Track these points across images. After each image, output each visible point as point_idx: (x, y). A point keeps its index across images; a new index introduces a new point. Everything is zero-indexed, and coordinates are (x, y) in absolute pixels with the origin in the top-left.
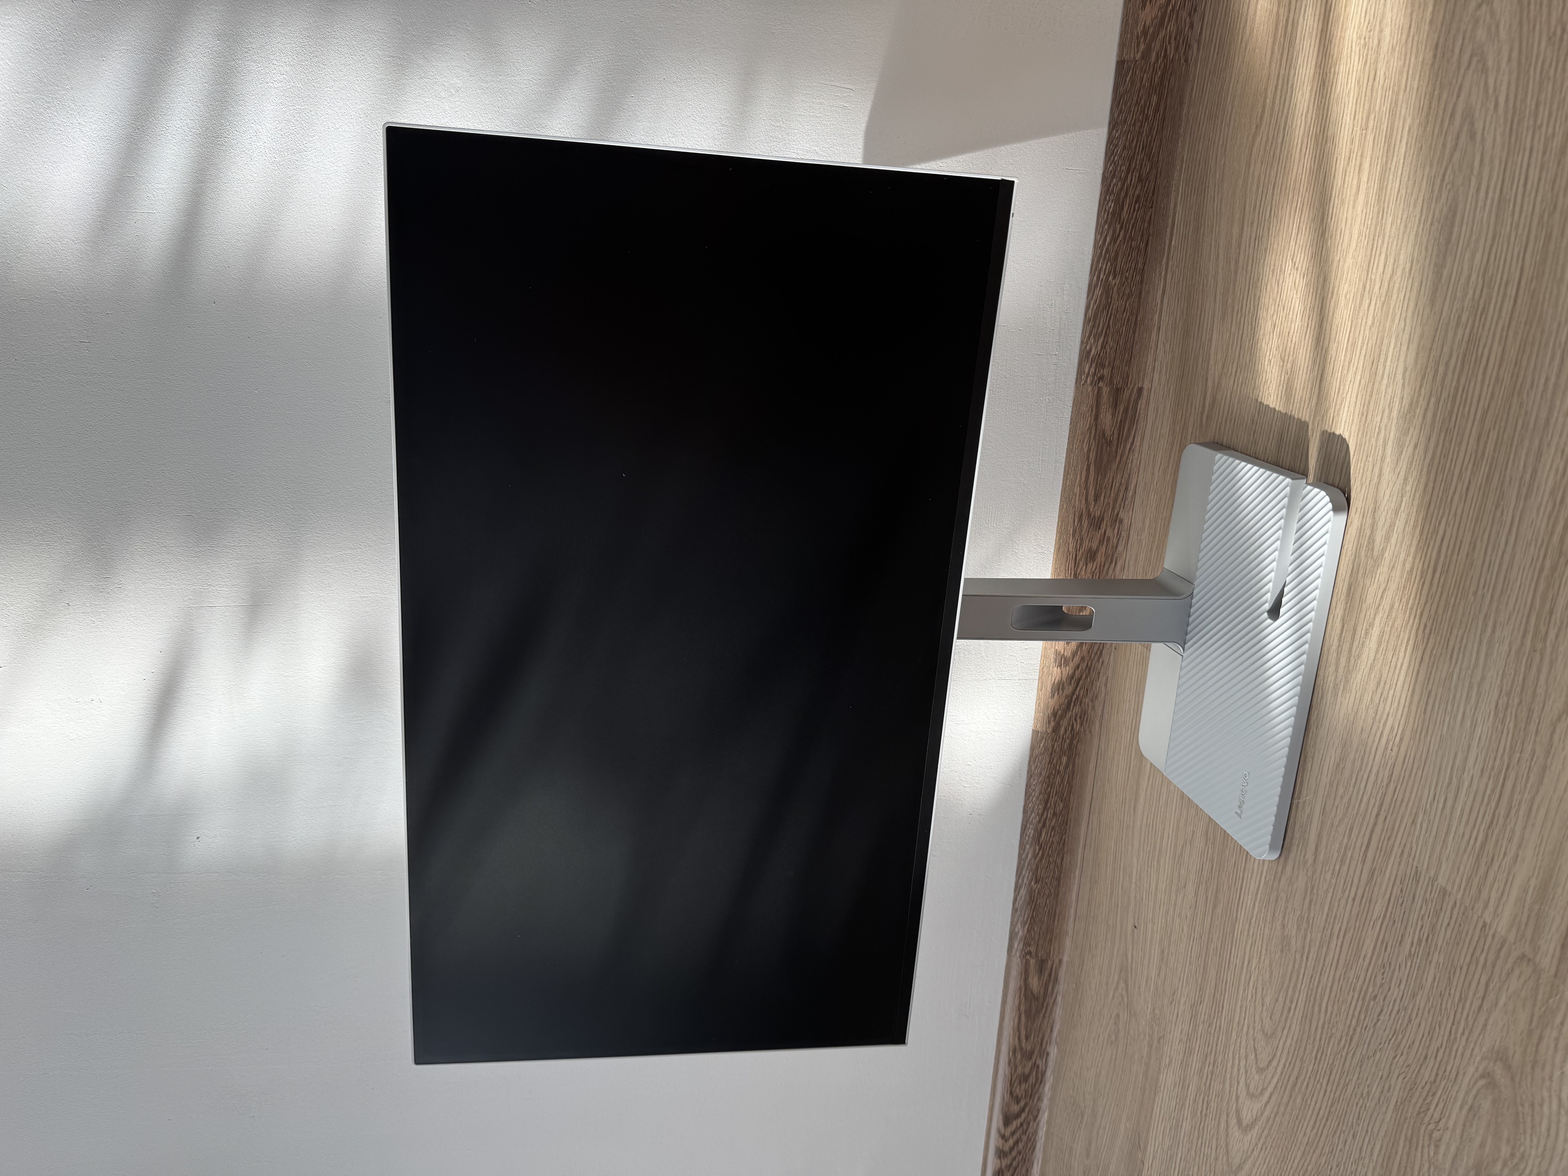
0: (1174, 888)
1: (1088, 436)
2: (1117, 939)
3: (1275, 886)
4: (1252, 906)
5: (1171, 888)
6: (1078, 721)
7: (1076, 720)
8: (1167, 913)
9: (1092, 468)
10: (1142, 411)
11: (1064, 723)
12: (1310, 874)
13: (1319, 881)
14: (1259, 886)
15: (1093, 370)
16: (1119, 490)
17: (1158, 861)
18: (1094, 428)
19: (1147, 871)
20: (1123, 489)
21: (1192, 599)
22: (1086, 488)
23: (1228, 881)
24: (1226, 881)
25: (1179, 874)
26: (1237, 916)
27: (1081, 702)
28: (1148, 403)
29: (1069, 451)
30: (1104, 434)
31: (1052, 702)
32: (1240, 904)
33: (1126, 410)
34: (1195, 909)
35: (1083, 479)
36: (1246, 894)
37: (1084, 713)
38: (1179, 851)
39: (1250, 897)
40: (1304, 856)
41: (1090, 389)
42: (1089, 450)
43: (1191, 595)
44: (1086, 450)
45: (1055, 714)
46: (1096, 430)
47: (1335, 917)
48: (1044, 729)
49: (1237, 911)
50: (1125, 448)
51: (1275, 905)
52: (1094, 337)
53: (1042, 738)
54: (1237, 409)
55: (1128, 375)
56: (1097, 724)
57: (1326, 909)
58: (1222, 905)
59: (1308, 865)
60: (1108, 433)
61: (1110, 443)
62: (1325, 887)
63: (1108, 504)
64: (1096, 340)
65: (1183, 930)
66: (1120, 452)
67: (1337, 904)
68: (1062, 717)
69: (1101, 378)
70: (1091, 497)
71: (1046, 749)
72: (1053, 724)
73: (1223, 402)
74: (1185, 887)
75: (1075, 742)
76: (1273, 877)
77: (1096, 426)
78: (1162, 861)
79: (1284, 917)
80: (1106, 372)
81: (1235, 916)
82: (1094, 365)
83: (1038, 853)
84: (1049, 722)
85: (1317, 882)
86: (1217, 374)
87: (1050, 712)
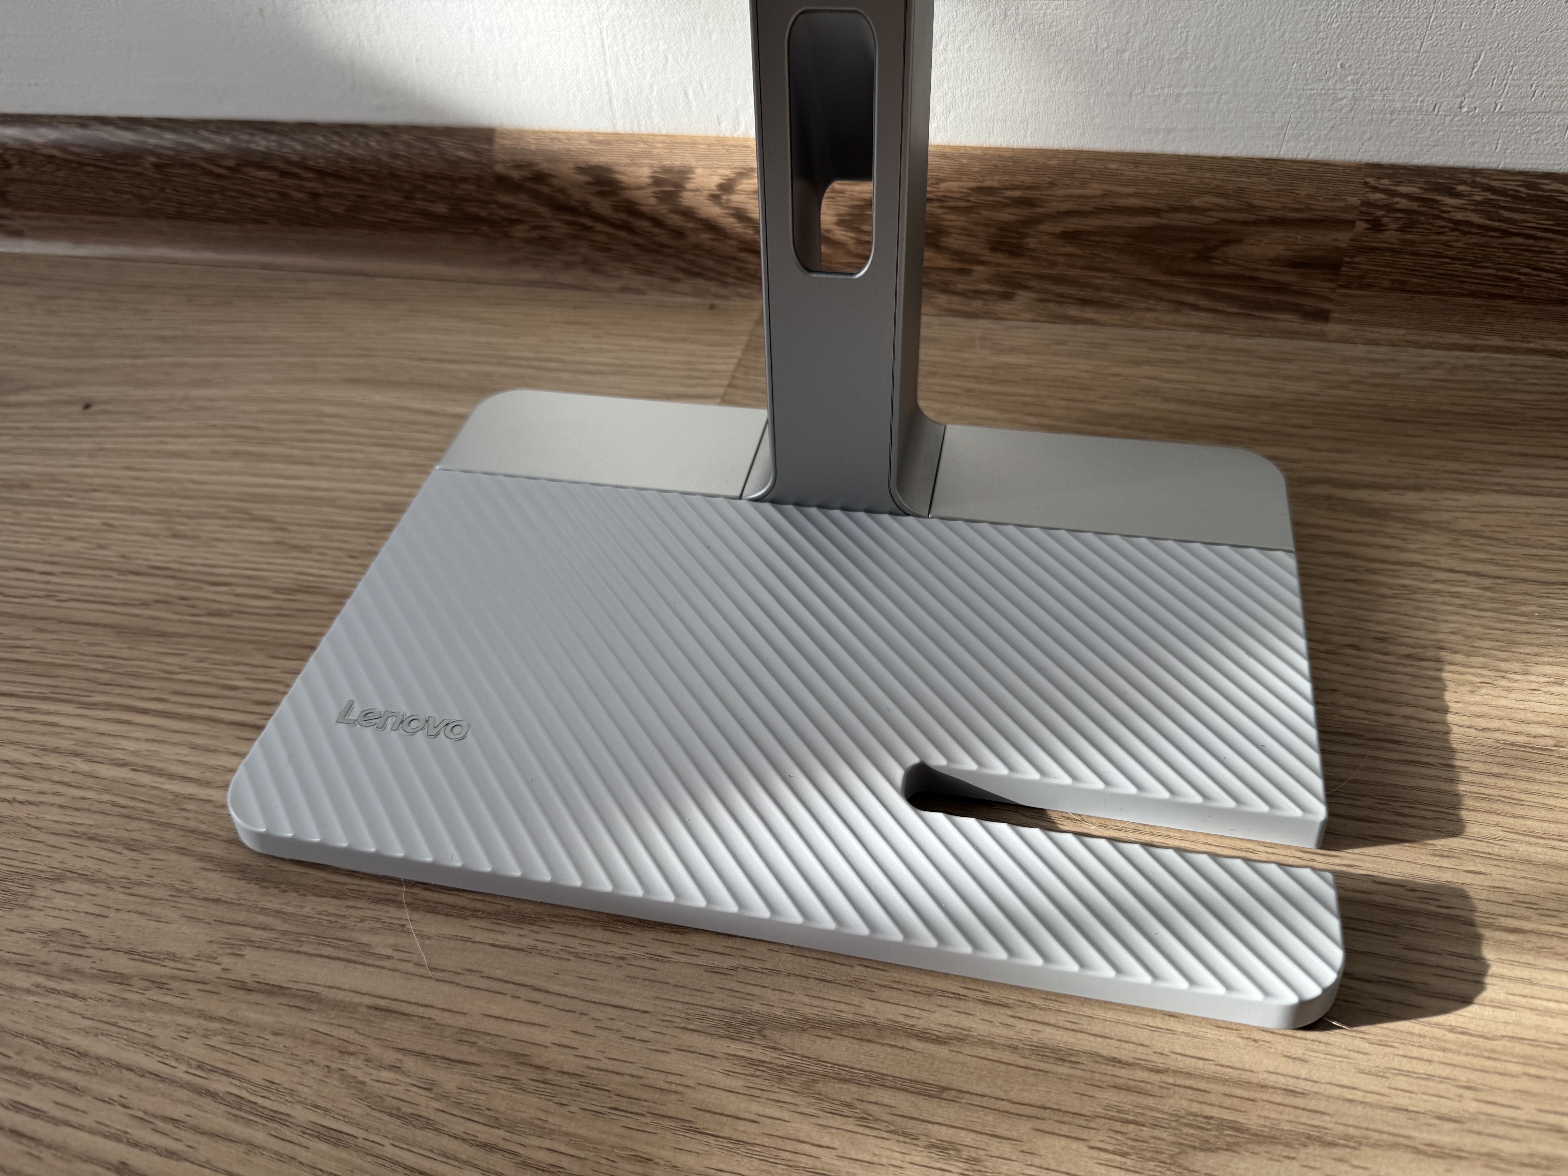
0: (172, 503)
1: (1232, 204)
2: (64, 363)
3: (169, 834)
4: (118, 755)
5: (173, 495)
6: (534, 234)
7: (536, 228)
8: (116, 490)
9: (1148, 221)
10: (1271, 324)
11: (523, 202)
12: (203, 969)
13: (180, 1010)
14: (171, 776)
15: (1403, 203)
16: (1083, 286)
17: (235, 454)
18: (1252, 217)
19: (214, 427)
20: (1086, 293)
21: (892, 513)
22: (1099, 211)
23: (186, 669)
24: (188, 662)
25: (205, 515)
26: (94, 706)
27: (576, 237)
28: (1290, 334)
29: (1194, 163)
30: (1228, 242)
31: (565, 169)
32: (126, 716)
33: (1281, 288)
34: (122, 572)
35: (1122, 202)
36: (152, 734)
37: (555, 245)
38: (259, 509)
39: (144, 746)
40: (251, 943)
41: (1353, 200)
42: (1194, 210)
43: (899, 512)
44: (1196, 202)
45: (540, 177)
46: (1245, 223)
47: (74, 1089)
48: (501, 157)
49: (108, 706)
50: (1187, 291)
51: (118, 841)
52: (1487, 202)
53: (478, 153)
54: (1390, 587)
55: (1369, 286)
56: (535, 275)
57: (101, 1047)
58: (127, 653)
59: (227, 961)
60: (1232, 251)
61: (1204, 256)
62: (163, 1037)
63: (1052, 264)
64: (1479, 207)
65: (71, 539)
66: (1180, 280)
67: (113, 1091)
68: (536, 196)
69: (1376, 225)
70: (1073, 224)
71: (456, 163)
72: (515, 174)
73: (1387, 541)
74: (175, 536)
75: (485, 229)
76: (192, 824)
77: (1256, 223)
78: (236, 464)
79: (85, 877)
80: (1390, 236)
81: (97, 698)
82: (1414, 206)
83: (219, 166)
84: (518, 166)
85: (178, 1002)
86: (1446, 516)
87: (544, 166)
